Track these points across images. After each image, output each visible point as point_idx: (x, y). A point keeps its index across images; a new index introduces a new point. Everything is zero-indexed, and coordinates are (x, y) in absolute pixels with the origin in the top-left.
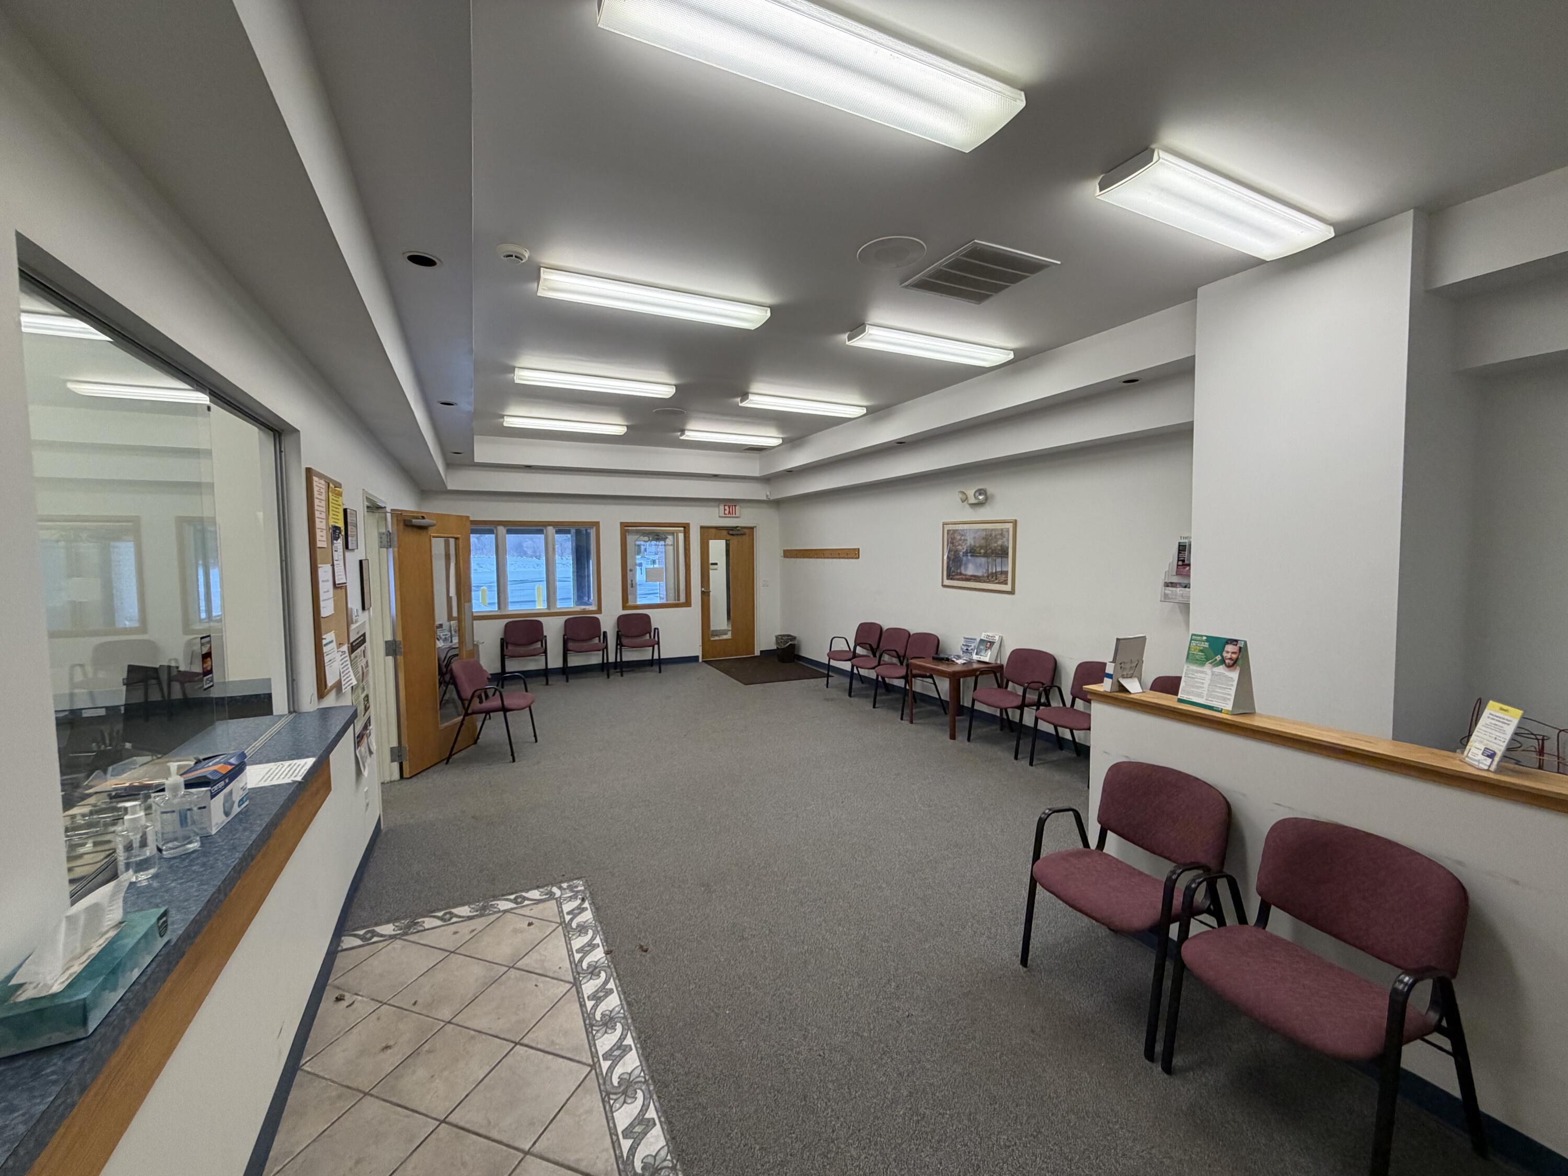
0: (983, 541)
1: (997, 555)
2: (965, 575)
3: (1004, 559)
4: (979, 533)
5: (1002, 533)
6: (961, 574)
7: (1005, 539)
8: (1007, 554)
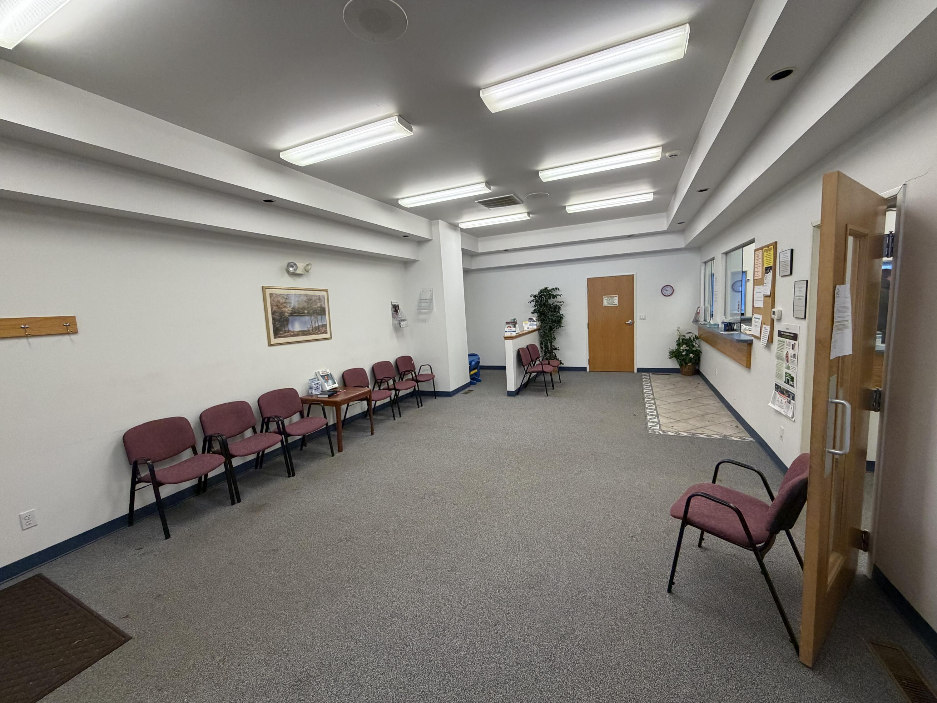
0: (305, 304)
1: (318, 314)
2: (294, 332)
3: (323, 316)
4: (301, 298)
5: (320, 299)
6: (289, 331)
7: (322, 302)
8: (325, 313)
